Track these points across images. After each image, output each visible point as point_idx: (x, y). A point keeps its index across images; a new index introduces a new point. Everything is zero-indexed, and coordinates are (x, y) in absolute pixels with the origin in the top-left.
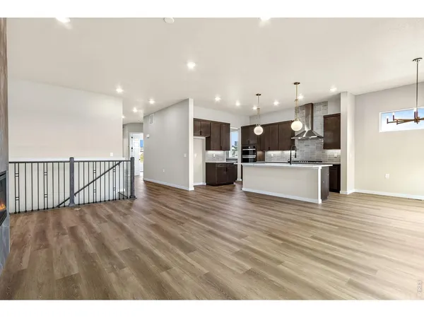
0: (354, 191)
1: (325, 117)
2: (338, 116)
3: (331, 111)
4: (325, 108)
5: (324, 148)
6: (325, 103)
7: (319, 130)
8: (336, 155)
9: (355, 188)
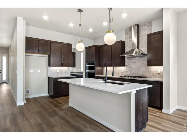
0: (177, 107)
1: (149, 36)
2: (161, 33)
3: (154, 29)
4: (150, 27)
5: (148, 65)
6: (149, 23)
7: (144, 49)
8: (159, 72)
9: (178, 105)
